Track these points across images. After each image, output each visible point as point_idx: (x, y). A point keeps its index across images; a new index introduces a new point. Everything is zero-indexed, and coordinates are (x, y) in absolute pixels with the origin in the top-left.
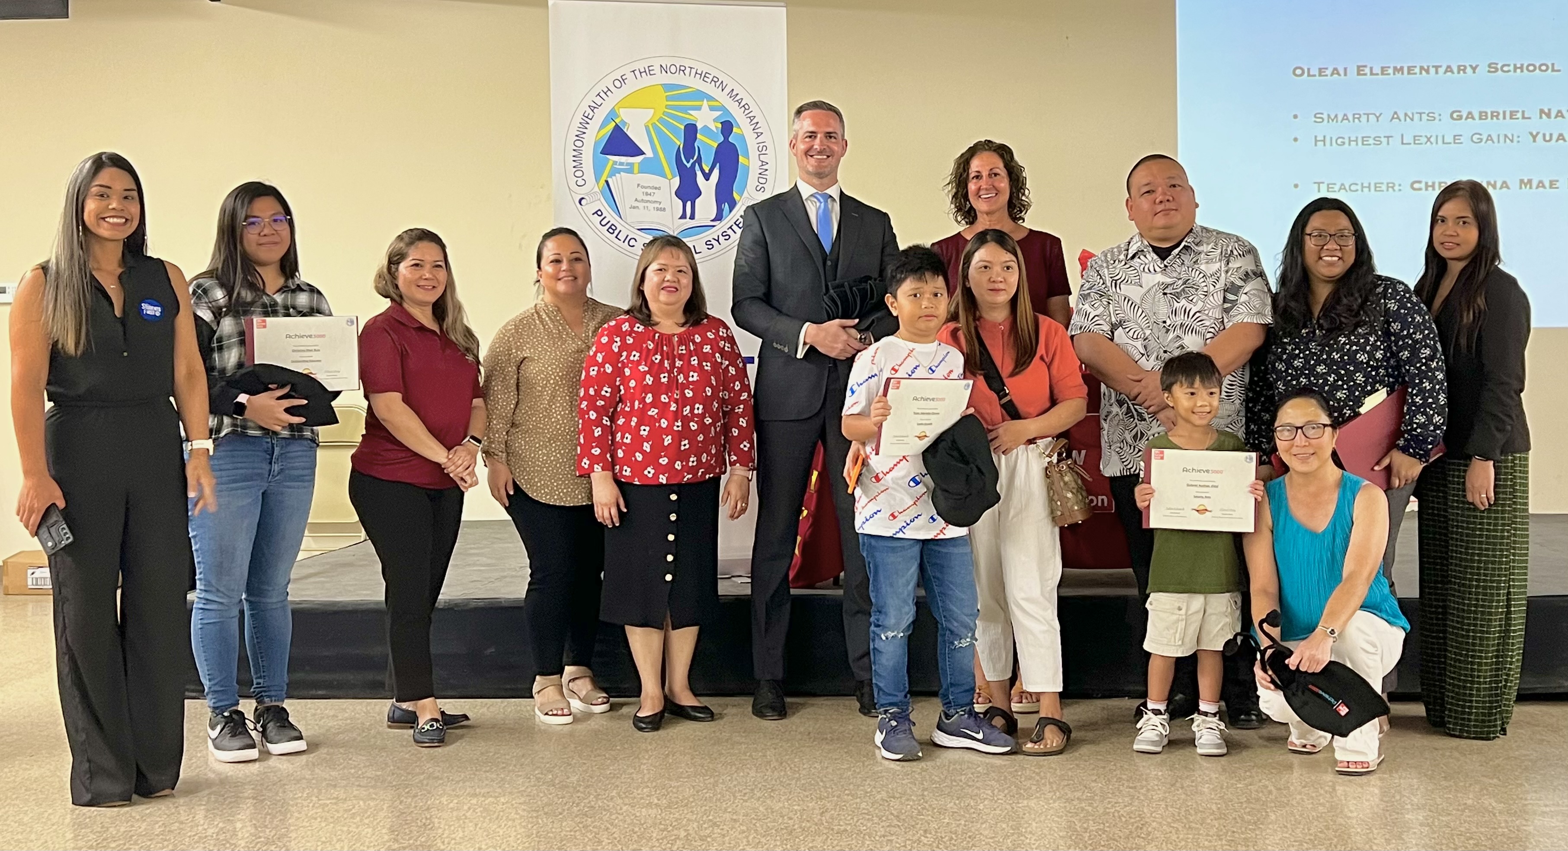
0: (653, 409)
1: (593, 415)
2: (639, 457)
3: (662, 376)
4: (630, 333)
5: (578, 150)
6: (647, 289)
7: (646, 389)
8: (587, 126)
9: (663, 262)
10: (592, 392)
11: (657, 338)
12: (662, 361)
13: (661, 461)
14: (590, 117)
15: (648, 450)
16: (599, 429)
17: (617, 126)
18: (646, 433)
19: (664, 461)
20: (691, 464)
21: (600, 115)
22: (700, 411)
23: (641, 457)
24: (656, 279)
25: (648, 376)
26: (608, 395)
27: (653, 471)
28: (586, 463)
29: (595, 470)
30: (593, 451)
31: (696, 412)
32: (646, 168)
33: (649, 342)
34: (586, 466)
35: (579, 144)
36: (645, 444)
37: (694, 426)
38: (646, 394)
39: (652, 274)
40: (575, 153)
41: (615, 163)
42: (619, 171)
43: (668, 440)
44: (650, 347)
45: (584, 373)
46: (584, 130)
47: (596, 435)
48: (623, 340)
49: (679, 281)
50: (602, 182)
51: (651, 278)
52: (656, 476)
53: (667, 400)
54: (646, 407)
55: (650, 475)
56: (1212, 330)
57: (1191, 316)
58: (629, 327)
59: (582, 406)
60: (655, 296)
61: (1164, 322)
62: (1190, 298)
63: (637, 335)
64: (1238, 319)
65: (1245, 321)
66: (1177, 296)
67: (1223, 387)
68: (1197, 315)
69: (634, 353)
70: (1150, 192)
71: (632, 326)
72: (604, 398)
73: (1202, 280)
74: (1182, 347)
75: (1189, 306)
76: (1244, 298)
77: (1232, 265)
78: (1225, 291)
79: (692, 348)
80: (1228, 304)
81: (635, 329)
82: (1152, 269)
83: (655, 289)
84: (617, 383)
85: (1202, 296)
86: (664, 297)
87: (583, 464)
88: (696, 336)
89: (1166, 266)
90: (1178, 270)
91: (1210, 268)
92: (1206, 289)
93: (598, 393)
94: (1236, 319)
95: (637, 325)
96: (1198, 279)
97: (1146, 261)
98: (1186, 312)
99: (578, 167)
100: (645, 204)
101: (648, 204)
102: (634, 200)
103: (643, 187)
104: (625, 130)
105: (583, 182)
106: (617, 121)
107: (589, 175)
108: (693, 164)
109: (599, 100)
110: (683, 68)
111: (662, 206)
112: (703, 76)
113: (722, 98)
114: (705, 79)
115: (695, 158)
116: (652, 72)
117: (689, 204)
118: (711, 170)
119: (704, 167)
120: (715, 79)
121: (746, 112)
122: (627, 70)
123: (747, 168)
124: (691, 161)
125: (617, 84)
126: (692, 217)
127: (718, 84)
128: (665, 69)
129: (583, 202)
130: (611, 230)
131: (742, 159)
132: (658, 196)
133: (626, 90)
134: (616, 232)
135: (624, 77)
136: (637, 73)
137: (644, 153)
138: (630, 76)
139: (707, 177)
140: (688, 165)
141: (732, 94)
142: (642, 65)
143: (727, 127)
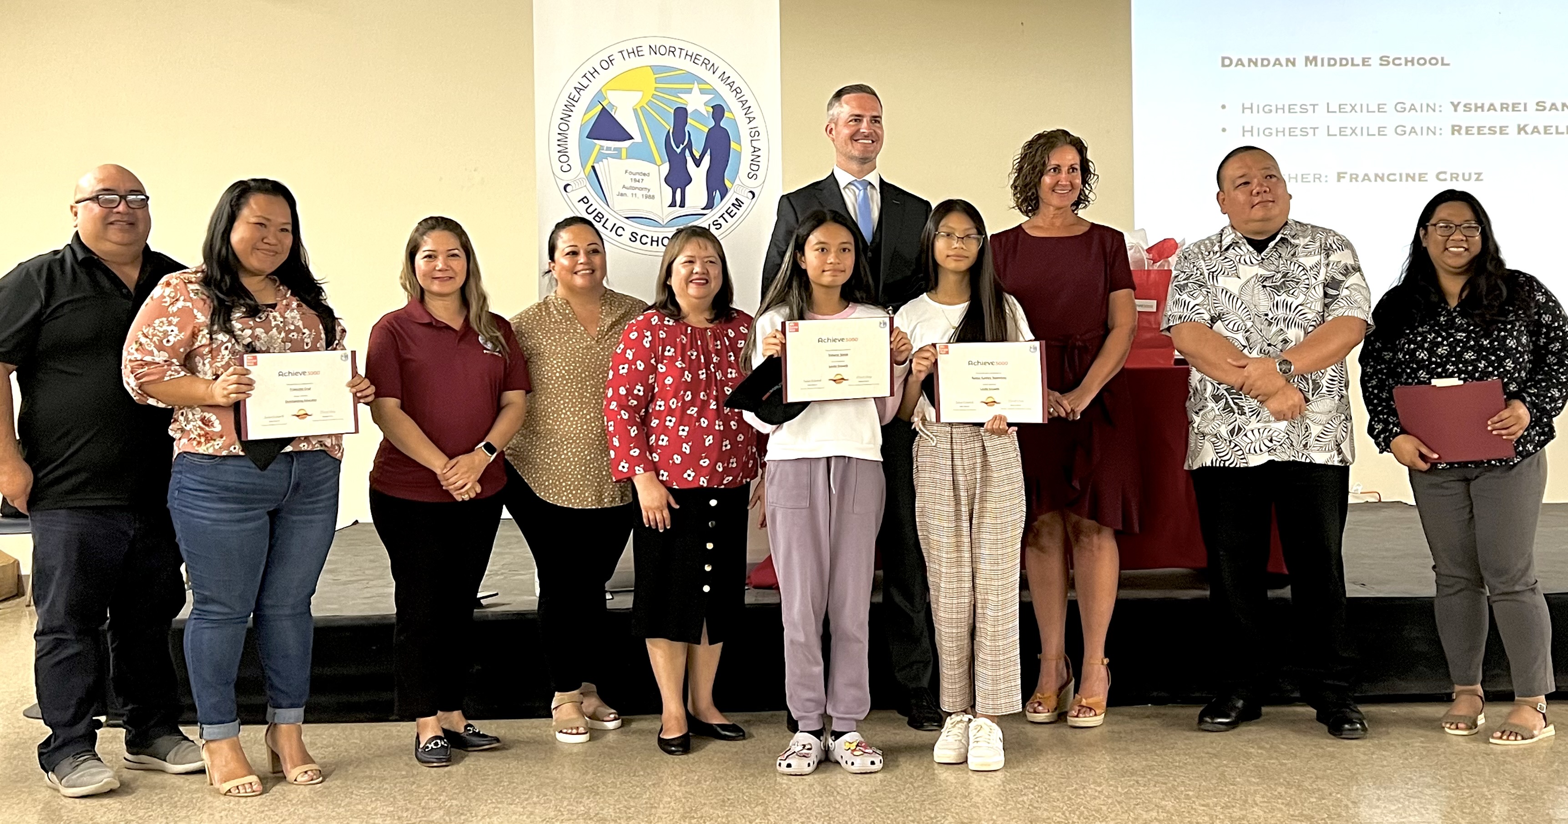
0: (692, 408)
1: (627, 415)
2: (677, 460)
3: (700, 372)
4: (661, 327)
5: (563, 136)
6: (675, 282)
7: (684, 386)
8: (572, 108)
9: (691, 254)
10: (623, 391)
11: (688, 332)
13: (702, 463)
14: (576, 99)
15: (688, 452)
16: (636, 428)
17: (603, 109)
18: (685, 434)
19: (705, 462)
20: (731, 466)
21: (587, 97)
23: (680, 459)
24: (683, 272)
25: (687, 373)
26: (641, 394)
27: (692, 475)
28: (624, 467)
29: (637, 473)
30: (632, 452)
32: (634, 154)
33: (682, 336)
34: (626, 470)
35: (564, 127)
36: (685, 446)
37: (734, 425)
38: (685, 392)
39: (679, 268)
40: (560, 137)
41: (602, 147)
42: (606, 156)
43: (709, 441)
44: (684, 342)
45: (611, 372)
46: (570, 113)
47: (633, 434)
48: (654, 335)
49: (708, 273)
50: (589, 168)
51: (679, 271)
52: (697, 478)
53: (704, 398)
54: (685, 406)
55: (690, 479)
56: (1314, 323)
57: (1293, 309)
58: (659, 320)
59: (612, 407)
60: (683, 289)
61: (1267, 315)
62: (1291, 292)
63: (669, 329)
64: (1339, 312)
65: (1346, 314)
66: (1277, 289)
67: (1324, 382)
68: (1300, 308)
69: (668, 348)
70: (1246, 183)
71: (661, 320)
72: (636, 397)
73: (1303, 273)
74: (1285, 341)
75: (1290, 300)
76: (1345, 292)
77: (1333, 258)
78: (1326, 286)
79: (727, 343)
80: (1329, 300)
81: (666, 323)
82: (1248, 261)
83: (683, 283)
84: (650, 381)
85: (1304, 290)
86: (692, 290)
87: (620, 468)
88: (730, 331)
89: (1263, 259)
90: (1276, 263)
91: (1309, 262)
92: (1307, 282)
93: (629, 392)
94: (1336, 312)
95: (667, 319)
96: (1297, 272)
97: (1242, 253)
98: (1287, 306)
99: (563, 152)
100: (634, 192)
101: (637, 191)
102: (624, 187)
103: (631, 173)
104: (612, 113)
105: (569, 168)
106: (604, 104)
107: (575, 160)
108: (683, 150)
109: (585, 82)
110: (672, 49)
111: (651, 193)
112: (694, 58)
113: (714, 81)
114: (696, 61)
115: (685, 143)
116: (640, 53)
117: (679, 191)
118: (702, 156)
119: (695, 152)
120: (706, 62)
121: (739, 96)
122: (614, 51)
123: (739, 154)
124: (682, 146)
125: (605, 65)
126: (682, 205)
127: (709, 66)
128: (653, 50)
129: (568, 188)
130: (597, 219)
131: (733, 145)
132: (647, 182)
133: (613, 71)
134: (603, 221)
135: (611, 58)
136: (625, 54)
137: (632, 138)
138: (617, 57)
139: (698, 163)
140: (678, 151)
141: (724, 78)
142: (630, 46)
143: (718, 111)
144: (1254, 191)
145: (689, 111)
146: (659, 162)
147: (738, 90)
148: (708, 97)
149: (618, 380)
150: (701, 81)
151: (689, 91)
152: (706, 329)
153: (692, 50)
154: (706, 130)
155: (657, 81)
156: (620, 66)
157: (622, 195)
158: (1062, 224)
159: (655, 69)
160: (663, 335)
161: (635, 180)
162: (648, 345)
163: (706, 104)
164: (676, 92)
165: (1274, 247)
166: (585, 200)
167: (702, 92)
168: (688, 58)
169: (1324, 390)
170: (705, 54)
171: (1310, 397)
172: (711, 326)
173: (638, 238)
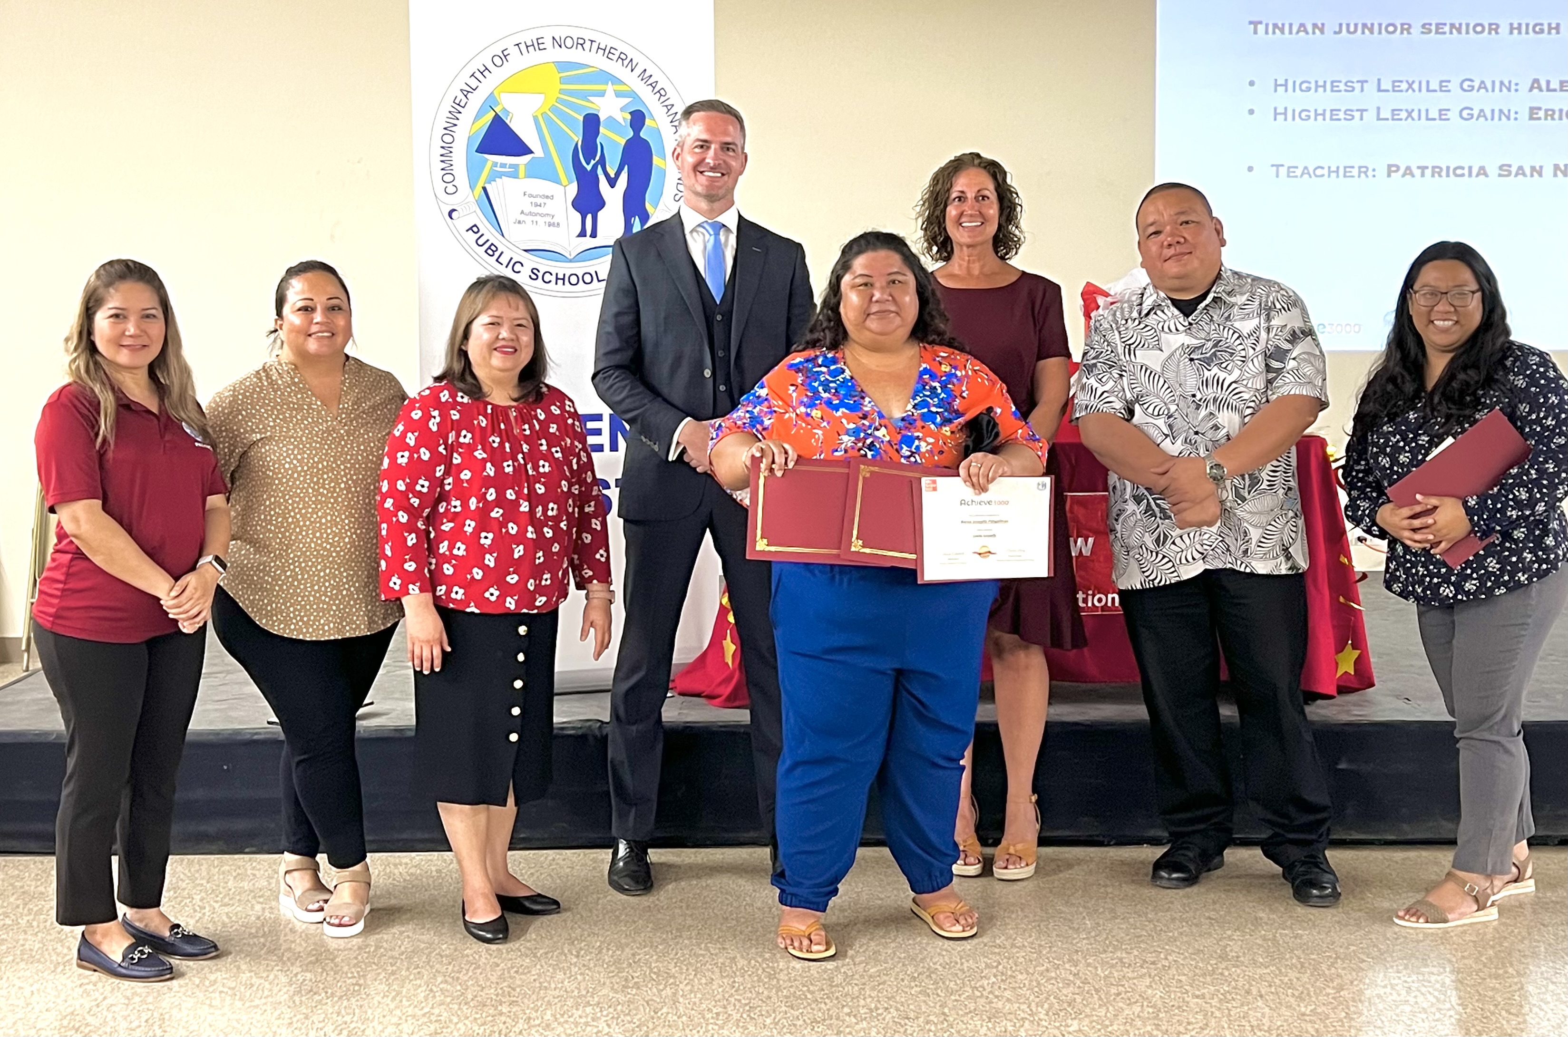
0: (496, 509)
1: (403, 517)
2: (478, 574)
3: (505, 464)
4: (454, 405)
5: (447, 149)
6: (474, 349)
7: (488, 482)
8: (458, 115)
9: (494, 313)
10: (401, 486)
11: (489, 411)
12: (502, 444)
13: (508, 579)
14: (462, 104)
15: (492, 565)
16: (413, 535)
17: (497, 118)
18: (488, 542)
19: (512, 579)
20: (543, 583)
21: (476, 101)
22: (555, 513)
23: (481, 573)
24: (486, 336)
25: (489, 465)
26: (425, 490)
27: (497, 593)
28: (395, 583)
29: (411, 591)
30: (406, 566)
31: (550, 513)
32: (534, 172)
33: (481, 417)
34: (397, 588)
35: (448, 139)
36: (488, 556)
37: (548, 533)
38: (487, 489)
39: (481, 329)
40: (443, 151)
41: (495, 164)
42: (501, 175)
43: (519, 552)
44: (483, 425)
45: (386, 461)
46: (455, 122)
47: (410, 543)
48: (444, 416)
49: (518, 339)
50: (479, 190)
51: (480, 334)
52: (501, 598)
53: (514, 497)
54: (488, 507)
55: (493, 599)
56: (1252, 404)
57: (1225, 387)
58: (450, 396)
59: (387, 505)
60: (484, 358)
61: (1194, 396)
62: (1224, 365)
63: (464, 409)
64: (1284, 391)
65: (1292, 393)
66: (1207, 362)
67: (1264, 475)
68: (1234, 386)
69: (464, 432)
70: (1157, 233)
71: (453, 396)
72: (419, 494)
73: (1238, 342)
74: (1216, 427)
75: (1222, 375)
76: (1292, 364)
77: (1276, 322)
78: (1267, 356)
79: (537, 427)
80: (1272, 374)
81: (459, 399)
82: (1173, 328)
83: (485, 350)
84: (438, 474)
85: (1240, 363)
86: (497, 360)
87: (391, 584)
88: (539, 411)
89: (1190, 324)
90: (1206, 328)
91: (1246, 326)
92: (1243, 353)
93: (410, 487)
94: (1282, 390)
95: (460, 394)
96: (1232, 340)
97: (1165, 318)
98: (1220, 383)
99: (447, 169)
100: (535, 218)
101: (538, 218)
102: (522, 212)
103: (531, 196)
104: (507, 122)
105: (454, 189)
106: (497, 109)
107: (462, 179)
108: (595, 167)
109: (473, 83)
110: (581, 41)
111: (555, 220)
112: (608, 52)
113: (632, 81)
114: (610, 56)
115: (597, 158)
116: (541, 47)
117: (589, 218)
118: (618, 174)
119: (609, 169)
120: (623, 56)
121: (663, 99)
122: (509, 44)
123: (663, 173)
124: (593, 162)
125: (498, 61)
126: (594, 235)
127: (626, 62)
128: (558, 43)
129: (454, 215)
130: (490, 252)
131: (656, 160)
132: (550, 207)
133: (509, 68)
134: (497, 254)
135: (506, 53)
136: (523, 47)
137: (532, 152)
138: (513, 51)
139: (612, 183)
140: (589, 168)
141: (644, 76)
142: (529, 37)
143: (638, 119)
144: (1166, 243)
145: (602, 119)
146: (564, 181)
147: (662, 92)
148: (626, 101)
149: (396, 473)
150: (616, 81)
151: (602, 94)
152: (510, 407)
153: (604, 41)
154: (623, 142)
155: (563, 81)
156: (517, 62)
157: (519, 222)
158: (981, 273)
159: (562, 66)
160: (455, 415)
161: (536, 205)
162: (434, 428)
163: (622, 109)
164: (584, 96)
165: (1205, 309)
166: (475, 229)
167: (618, 94)
168: (601, 52)
169: (1264, 486)
170: (621, 47)
171: (1246, 495)
172: (514, 404)
173: (540, 275)
